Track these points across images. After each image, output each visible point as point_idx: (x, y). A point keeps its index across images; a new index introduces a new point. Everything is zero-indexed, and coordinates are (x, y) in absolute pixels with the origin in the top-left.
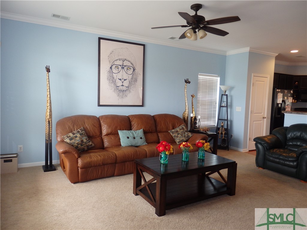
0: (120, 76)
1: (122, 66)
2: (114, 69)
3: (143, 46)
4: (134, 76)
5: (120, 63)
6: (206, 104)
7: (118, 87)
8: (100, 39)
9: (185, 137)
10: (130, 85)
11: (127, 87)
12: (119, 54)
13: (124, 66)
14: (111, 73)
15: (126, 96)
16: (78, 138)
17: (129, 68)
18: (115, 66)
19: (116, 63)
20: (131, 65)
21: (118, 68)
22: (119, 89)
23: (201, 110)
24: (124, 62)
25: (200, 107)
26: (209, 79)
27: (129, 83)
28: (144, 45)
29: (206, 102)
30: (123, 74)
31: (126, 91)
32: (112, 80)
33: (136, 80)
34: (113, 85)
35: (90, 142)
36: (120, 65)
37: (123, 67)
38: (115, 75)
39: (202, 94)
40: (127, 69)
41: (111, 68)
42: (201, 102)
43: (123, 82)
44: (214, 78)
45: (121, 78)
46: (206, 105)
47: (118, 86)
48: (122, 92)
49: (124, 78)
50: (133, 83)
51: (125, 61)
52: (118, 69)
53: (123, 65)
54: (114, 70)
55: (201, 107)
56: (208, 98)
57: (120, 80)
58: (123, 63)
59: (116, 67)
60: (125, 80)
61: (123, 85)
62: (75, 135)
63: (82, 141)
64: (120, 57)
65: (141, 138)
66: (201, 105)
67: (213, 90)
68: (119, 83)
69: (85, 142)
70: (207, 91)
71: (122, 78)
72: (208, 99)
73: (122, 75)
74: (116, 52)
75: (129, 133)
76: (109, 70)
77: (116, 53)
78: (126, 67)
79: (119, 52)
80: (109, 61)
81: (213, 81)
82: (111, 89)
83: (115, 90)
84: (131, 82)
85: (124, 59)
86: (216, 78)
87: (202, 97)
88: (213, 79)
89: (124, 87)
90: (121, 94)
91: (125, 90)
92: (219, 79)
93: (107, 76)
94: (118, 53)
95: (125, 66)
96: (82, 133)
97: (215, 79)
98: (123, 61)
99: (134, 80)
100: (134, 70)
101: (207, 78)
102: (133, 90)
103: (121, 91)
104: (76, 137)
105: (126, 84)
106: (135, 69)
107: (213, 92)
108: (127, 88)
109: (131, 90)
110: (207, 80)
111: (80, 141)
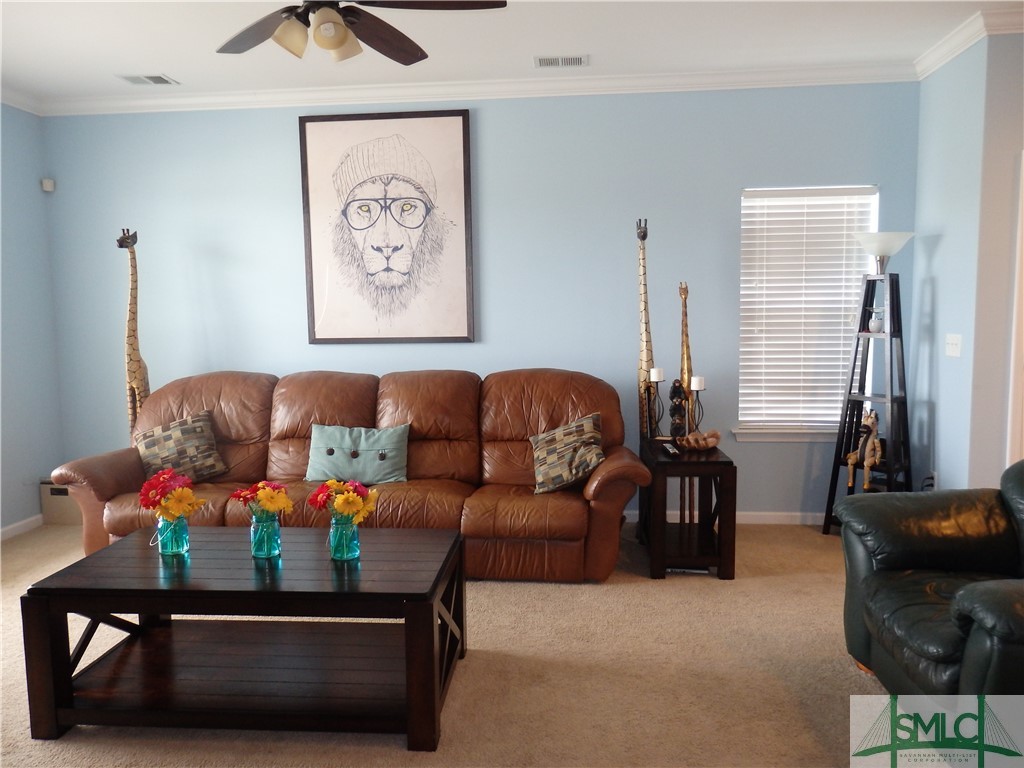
0: (376, 237)
1: (382, 202)
2: (356, 215)
3: (460, 119)
4: (432, 233)
5: (376, 191)
6: (799, 324)
7: (372, 275)
8: (303, 121)
9: (570, 464)
10: (416, 266)
11: (405, 274)
12: (371, 161)
13: (389, 202)
14: (347, 231)
15: (405, 306)
16: (171, 443)
17: (407, 205)
18: (357, 204)
19: (360, 193)
20: (416, 194)
21: (369, 211)
22: (377, 283)
23: (767, 353)
24: (389, 188)
25: (760, 339)
26: (809, 206)
27: (410, 258)
28: (464, 114)
29: (799, 317)
30: (387, 231)
31: (400, 287)
32: (351, 254)
33: (438, 247)
34: (353, 270)
35: (209, 456)
36: (376, 200)
37: (386, 203)
38: (358, 236)
39: (768, 281)
40: (403, 210)
41: (344, 213)
42: (768, 317)
43: (388, 259)
44: (845, 200)
45: (381, 244)
46: (799, 331)
47: (372, 271)
48: (387, 292)
49: (394, 244)
50: (427, 257)
51: (394, 181)
52: (368, 214)
53: (385, 199)
54: (357, 219)
55: (767, 339)
56: (806, 295)
57: (379, 249)
58: (386, 191)
59: (360, 207)
60: (396, 249)
61: (388, 269)
62: (169, 433)
63: (182, 453)
64: (375, 172)
65: (383, 457)
66: (768, 331)
67: (840, 258)
68: (376, 263)
69: (191, 458)
70: (801, 266)
71: (384, 245)
72: (806, 302)
73: (386, 234)
74: (360, 154)
75: (343, 437)
76: (339, 221)
77: (361, 161)
78: (398, 203)
79: (371, 153)
80: (338, 191)
81: (842, 213)
82: (349, 286)
83: (362, 286)
84: (418, 254)
85: (390, 176)
86: (856, 200)
87: (768, 295)
88: (842, 206)
89: (394, 273)
90: (385, 299)
91: (400, 283)
92: (874, 201)
93: (333, 241)
94: (366, 160)
95: (394, 200)
96: (195, 428)
97: (849, 206)
98: (386, 185)
99: (429, 247)
100: (428, 211)
101: (802, 206)
102: (428, 284)
103: (384, 288)
104: (169, 438)
105: (400, 262)
106: (433, 207)
107: (840, 266)
108: (406, 277)
109: (421, 284)
110: (802, 214)
111: (175, 450)
